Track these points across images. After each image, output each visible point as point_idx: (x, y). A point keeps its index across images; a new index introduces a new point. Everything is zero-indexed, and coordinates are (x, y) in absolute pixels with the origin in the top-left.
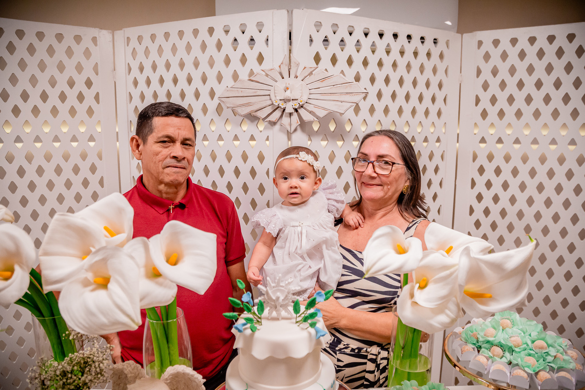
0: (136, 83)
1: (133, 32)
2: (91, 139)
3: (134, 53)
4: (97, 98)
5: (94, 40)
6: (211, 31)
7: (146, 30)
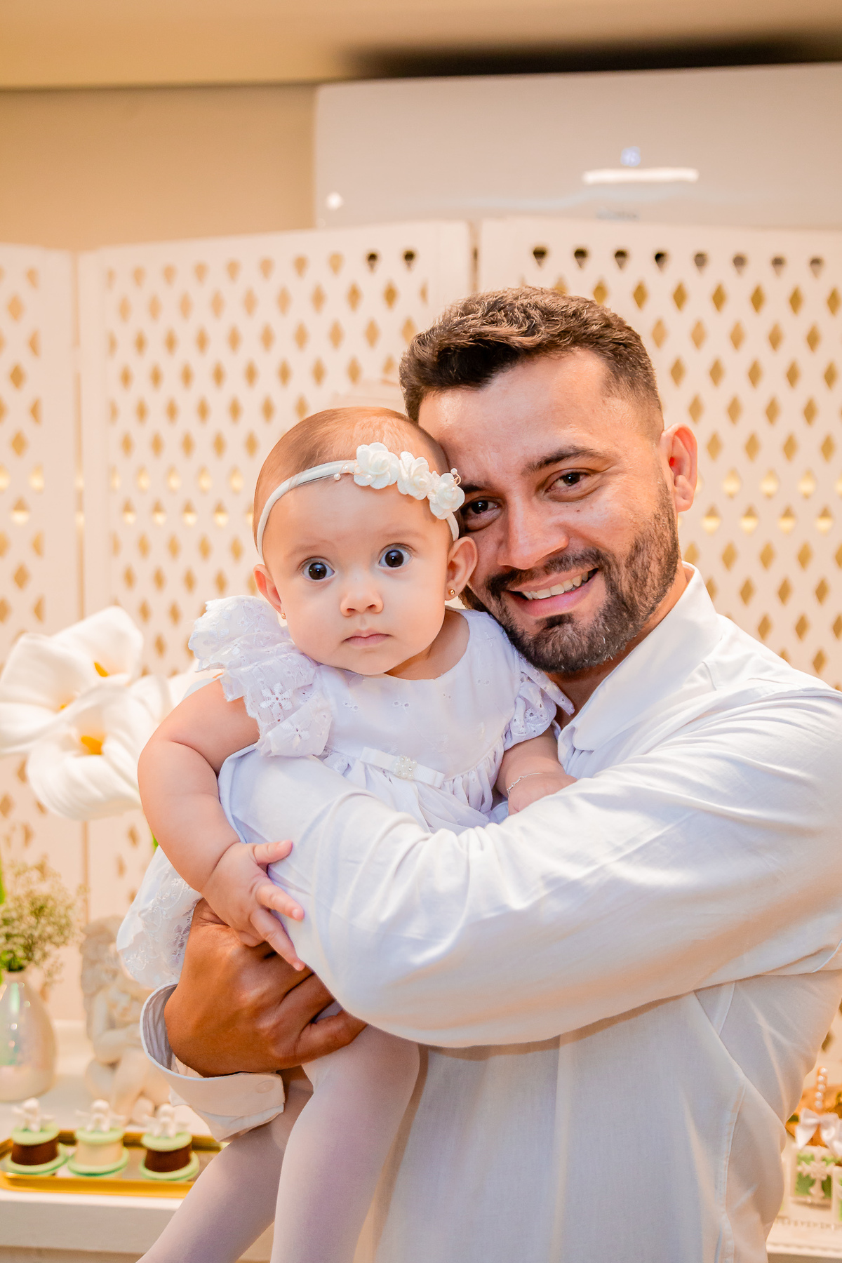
0: (126, 378)
1: (122, 257)
2: (20, 506)
3: (124, 310)
4: (35, 411)
5: (32, 276)
6: (300, 264)
7: (153, 256)
